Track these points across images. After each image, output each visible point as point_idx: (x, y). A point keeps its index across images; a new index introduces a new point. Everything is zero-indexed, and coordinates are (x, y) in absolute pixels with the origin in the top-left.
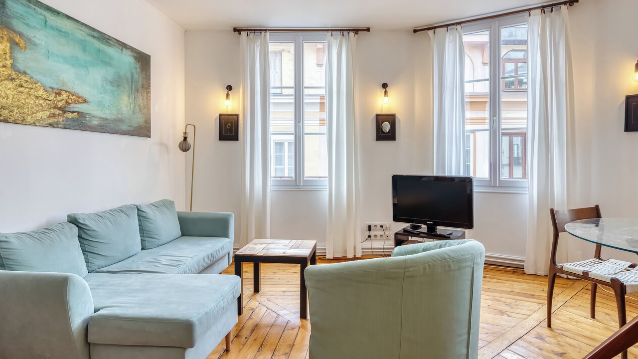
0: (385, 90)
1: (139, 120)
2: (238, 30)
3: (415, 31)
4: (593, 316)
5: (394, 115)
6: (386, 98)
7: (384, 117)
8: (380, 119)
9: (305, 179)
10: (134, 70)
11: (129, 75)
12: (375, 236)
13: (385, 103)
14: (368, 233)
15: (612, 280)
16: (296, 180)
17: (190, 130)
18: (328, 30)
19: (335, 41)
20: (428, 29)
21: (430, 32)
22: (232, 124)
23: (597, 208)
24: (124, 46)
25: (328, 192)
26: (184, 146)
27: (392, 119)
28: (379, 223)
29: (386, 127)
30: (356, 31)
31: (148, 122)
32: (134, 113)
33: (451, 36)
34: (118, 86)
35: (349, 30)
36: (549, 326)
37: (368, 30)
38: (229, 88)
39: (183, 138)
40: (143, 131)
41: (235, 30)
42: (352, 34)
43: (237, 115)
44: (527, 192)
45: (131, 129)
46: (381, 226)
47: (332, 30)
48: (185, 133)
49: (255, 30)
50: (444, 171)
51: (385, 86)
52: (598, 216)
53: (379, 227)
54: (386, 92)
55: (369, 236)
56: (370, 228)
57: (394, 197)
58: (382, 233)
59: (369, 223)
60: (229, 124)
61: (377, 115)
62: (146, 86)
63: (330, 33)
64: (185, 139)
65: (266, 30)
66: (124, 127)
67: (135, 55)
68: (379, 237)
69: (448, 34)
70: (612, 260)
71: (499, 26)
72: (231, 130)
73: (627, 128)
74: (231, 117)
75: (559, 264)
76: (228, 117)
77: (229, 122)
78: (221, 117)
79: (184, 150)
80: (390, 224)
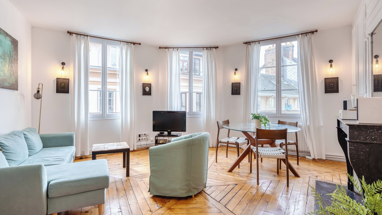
0: (147, 72)
1: (12, 81)
2: (70, 33)
3: (160, 48)
4: (227, 157)
5: (150, 84)
6: (148, 76)
7: (147, 85)
8: (144, 85)
9: (107, 114)
10: (11, 50)
11: (9, 52)
12: (142, 139)
13: (147, 78)
14: (139, 138)
15: (236, 142)
16: (102, 114)
17: (40, 87)
18: (120, 41)
19: (125, 47)
20: (166, 48)
21: (167, 50)
22: (65, 84)
23: (228, 120)
24: (7, 35)
25: (121, 118)
26: (38, 95)
27: (150, 85)
28: (144, 133)
29: (147, 89)
30: (134, 44)
31: (17, 81)
32: (11, 76)
33: (175, 53)
34: (4, 59)
35: (131, 43)
36: (216, 162)
37: (140, 44)
38: (63, 64)
39: (37, 91)
40: (14, 87)
41: (68, 32)
42: (132, 45)
43: (68, 79)
44: (202, 117)
45: (9, 85)
46: (145, 134)
47: (123, 41)
48: (39, 88)
49: (80, 35)
50: (172, 109)
51: (147, 70)
52: (229, 123)
53: (144, 135)
54: (147, 74)
55: (139, 140)
56: (140, 136)
57: (153, 120)
58: (145, 137)
59: (139, 134)
60: (63, 84)
61: (143, 84)
62: (16, 60)
63: (122, 43)
64: (38, 92)
65: (87, 36)
66: (7, 84)
67: (11, 40)
68: (144, 140)
69: (174, 52)
70: (232, 137)
71: (193, 52)
72: (64, 87)
73: (233, 94)
74: (64, 80)
75: (220, 140)
76: (62, 80)
77: (63, 83)
78: (58, 79)
79: (38, 98)
80: (149, 133)
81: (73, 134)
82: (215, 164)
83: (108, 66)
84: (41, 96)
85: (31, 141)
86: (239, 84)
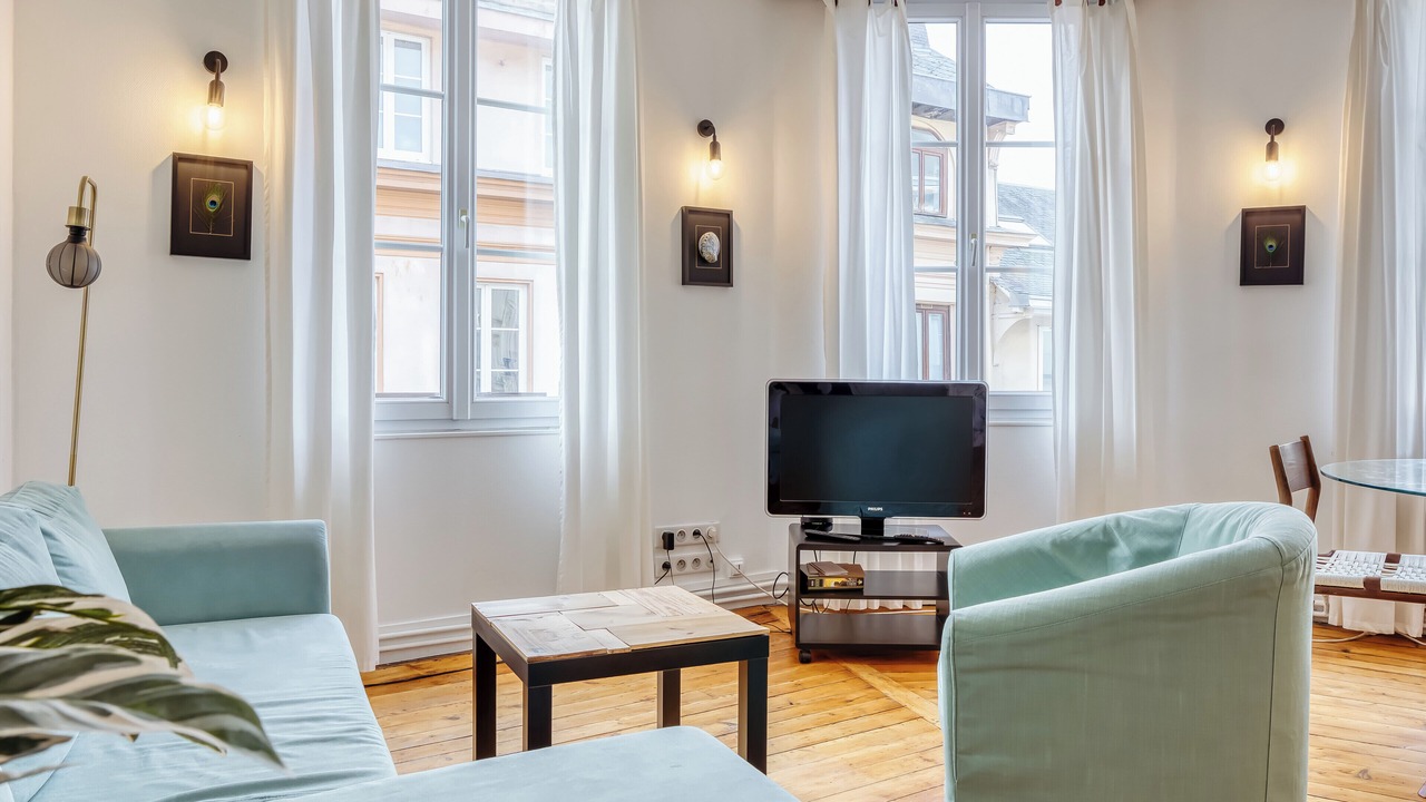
0: (711, 139)
5: (728, 215)
6: (715, 162)
7: (711, 218)
8: (693, 222)
9: (476, 399)
12: (682, 563)
14: (663, 556)
16: (449, 402)
22: (227, 200)
23: (1306, 441)
26: (74, 261)
27: (722, 222)
28: (689, 525)
29: (711, 245)
33: (880, 20)
38: (215, 62)
43: (248, 166)
44: (1051, 423)
46: (697, 533)
48: (80, 211)
51: (705, 128)
53: (689, 538)
54: (715, 147)
55: (666, 566)
56: (668, 541)
58: (700, 552)
59: (665, 528)
60: (215, 198)
61: (688, 213)
64: (77, 234)
68: (689, 567)
69: (871, 13)
71: (983, 17)
72: (220, 220)
73: (1249, 276)
74: (222, 170)
76: (210, 168)
77: (212, 188)
78: (182, 165)
79: (73, 284)
80: (717, 526)
81: (320, 529)
83: (480, 94)
84: (94, 268)
86: (1297, 217)
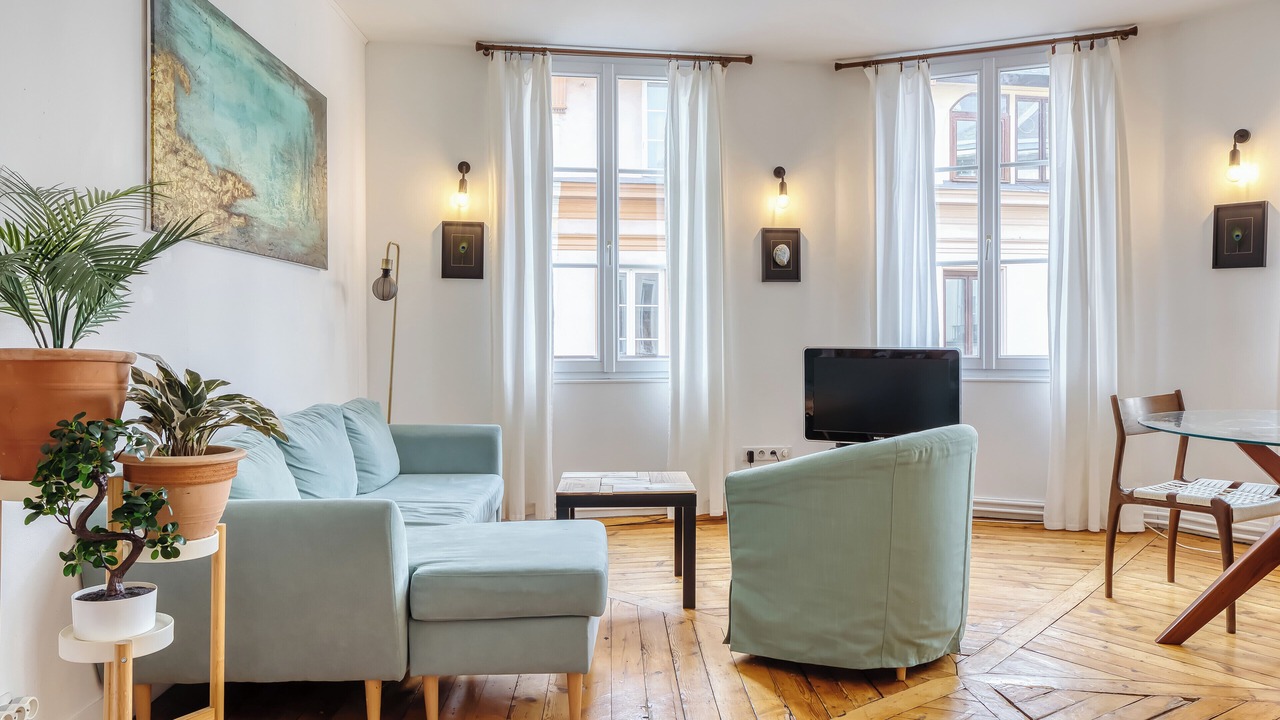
0: (780, 180)
1: (310, 236)
2: (485, 48)
3: (838, 67)
4: (1172, 580)
5: (797, 232)
6: (783, 196)
7: (780, 234)
8: (770, 238)
9: (619, 359)
10: (307, 129)
11: (301, 140)
13: (780, 207)
16: (602, 361)
17: (393, 256)
18: (669, 57)
19: (686, 79)
20: (865, 64)
21: (869, 71)
22: (470, 245)
23: (1178, 394)
24: (296, 80)
25: (670, 385)
26: (385, 287)
27: (792, 238)
28: (768, 447)
29: (783, 254)
30: (725, 61)
31: (324, 237)
32: (308, 218)
33: (909, 81)
34: (290, 162)
35: (711, 59)
36: (1109, 595)
37: (749, 59)
38: (464, 167)
39: (382, 272)
40: (315, 257)
41: (480, 46)
42: (717, 66)
43: (481, 225)
44: (1048, 380)
45: (304, 250)
46: (773, 453)
47: (678, 57)
48: (387, 261)
49: (521, 50)
50: (896, 340)
51: (779, 172)
52: (1180, 407)
53: (766, 455)
54: (783, 186)
56: (750, 457)
57: (807, 391)
59: (751, 447)
60: (464, 245)
61: (766, 232)
62: (322, 164)
63: (674, 63)
64: (386, 272)
65: (543, 51)
66: (297, 248)
67: (309, 97)
69: (902, 77)
70: (1202, 480)
71: (997, 68)
72: (466, 257)
73: (1219, 262)
74: (468, 228)
75: (1126, 489)
76: (461, 228)
77: (463, 239)
78: (446, 227)
79: (385, 297)
80: (790, 449)
81: (497, 430)
82: (1102, 602)
83: (621, 166)
84: (393, 290)
85: (363, 442)
86: (1260, 211)
